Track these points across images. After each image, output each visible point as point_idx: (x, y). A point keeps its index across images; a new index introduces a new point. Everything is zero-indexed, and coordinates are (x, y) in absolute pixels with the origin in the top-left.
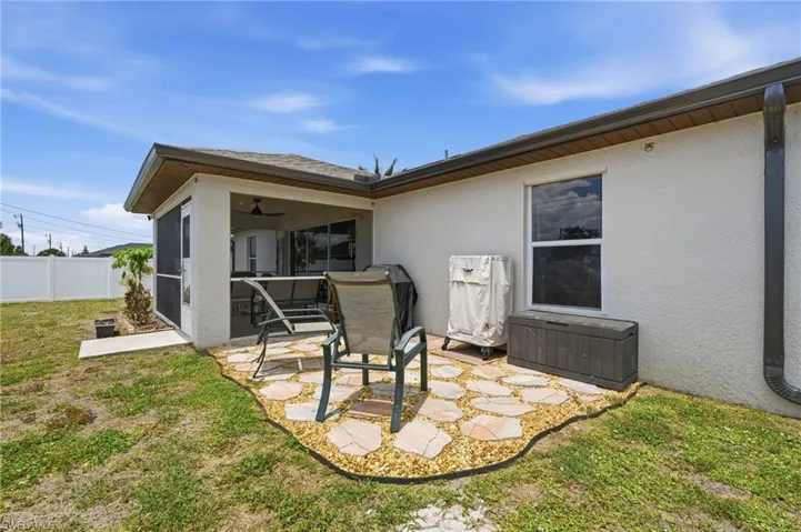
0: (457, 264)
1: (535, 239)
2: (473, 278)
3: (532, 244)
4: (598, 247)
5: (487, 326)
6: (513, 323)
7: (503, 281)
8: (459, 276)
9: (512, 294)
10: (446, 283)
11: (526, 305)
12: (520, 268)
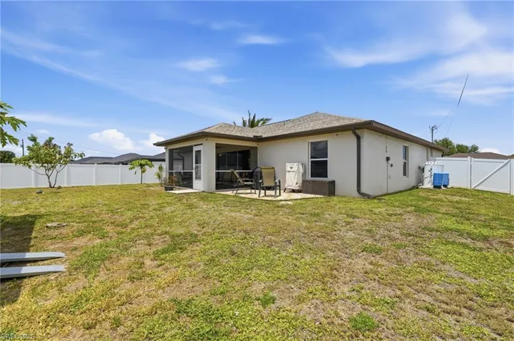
0: (288, 166)
1: (312, 158)
2: (292, 170)
3: (311, 160)
4: (327, 161)
5: (297, 183)
6: (304, 182)
7: (302, 170)
8: (289, 169)
9: (304, 174)
10: (284, 171)
11: (309, 177)
12: (307, 167)
